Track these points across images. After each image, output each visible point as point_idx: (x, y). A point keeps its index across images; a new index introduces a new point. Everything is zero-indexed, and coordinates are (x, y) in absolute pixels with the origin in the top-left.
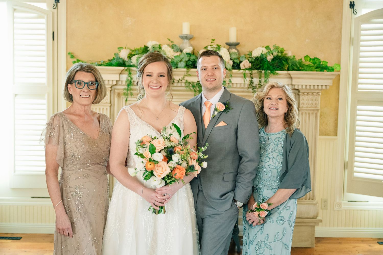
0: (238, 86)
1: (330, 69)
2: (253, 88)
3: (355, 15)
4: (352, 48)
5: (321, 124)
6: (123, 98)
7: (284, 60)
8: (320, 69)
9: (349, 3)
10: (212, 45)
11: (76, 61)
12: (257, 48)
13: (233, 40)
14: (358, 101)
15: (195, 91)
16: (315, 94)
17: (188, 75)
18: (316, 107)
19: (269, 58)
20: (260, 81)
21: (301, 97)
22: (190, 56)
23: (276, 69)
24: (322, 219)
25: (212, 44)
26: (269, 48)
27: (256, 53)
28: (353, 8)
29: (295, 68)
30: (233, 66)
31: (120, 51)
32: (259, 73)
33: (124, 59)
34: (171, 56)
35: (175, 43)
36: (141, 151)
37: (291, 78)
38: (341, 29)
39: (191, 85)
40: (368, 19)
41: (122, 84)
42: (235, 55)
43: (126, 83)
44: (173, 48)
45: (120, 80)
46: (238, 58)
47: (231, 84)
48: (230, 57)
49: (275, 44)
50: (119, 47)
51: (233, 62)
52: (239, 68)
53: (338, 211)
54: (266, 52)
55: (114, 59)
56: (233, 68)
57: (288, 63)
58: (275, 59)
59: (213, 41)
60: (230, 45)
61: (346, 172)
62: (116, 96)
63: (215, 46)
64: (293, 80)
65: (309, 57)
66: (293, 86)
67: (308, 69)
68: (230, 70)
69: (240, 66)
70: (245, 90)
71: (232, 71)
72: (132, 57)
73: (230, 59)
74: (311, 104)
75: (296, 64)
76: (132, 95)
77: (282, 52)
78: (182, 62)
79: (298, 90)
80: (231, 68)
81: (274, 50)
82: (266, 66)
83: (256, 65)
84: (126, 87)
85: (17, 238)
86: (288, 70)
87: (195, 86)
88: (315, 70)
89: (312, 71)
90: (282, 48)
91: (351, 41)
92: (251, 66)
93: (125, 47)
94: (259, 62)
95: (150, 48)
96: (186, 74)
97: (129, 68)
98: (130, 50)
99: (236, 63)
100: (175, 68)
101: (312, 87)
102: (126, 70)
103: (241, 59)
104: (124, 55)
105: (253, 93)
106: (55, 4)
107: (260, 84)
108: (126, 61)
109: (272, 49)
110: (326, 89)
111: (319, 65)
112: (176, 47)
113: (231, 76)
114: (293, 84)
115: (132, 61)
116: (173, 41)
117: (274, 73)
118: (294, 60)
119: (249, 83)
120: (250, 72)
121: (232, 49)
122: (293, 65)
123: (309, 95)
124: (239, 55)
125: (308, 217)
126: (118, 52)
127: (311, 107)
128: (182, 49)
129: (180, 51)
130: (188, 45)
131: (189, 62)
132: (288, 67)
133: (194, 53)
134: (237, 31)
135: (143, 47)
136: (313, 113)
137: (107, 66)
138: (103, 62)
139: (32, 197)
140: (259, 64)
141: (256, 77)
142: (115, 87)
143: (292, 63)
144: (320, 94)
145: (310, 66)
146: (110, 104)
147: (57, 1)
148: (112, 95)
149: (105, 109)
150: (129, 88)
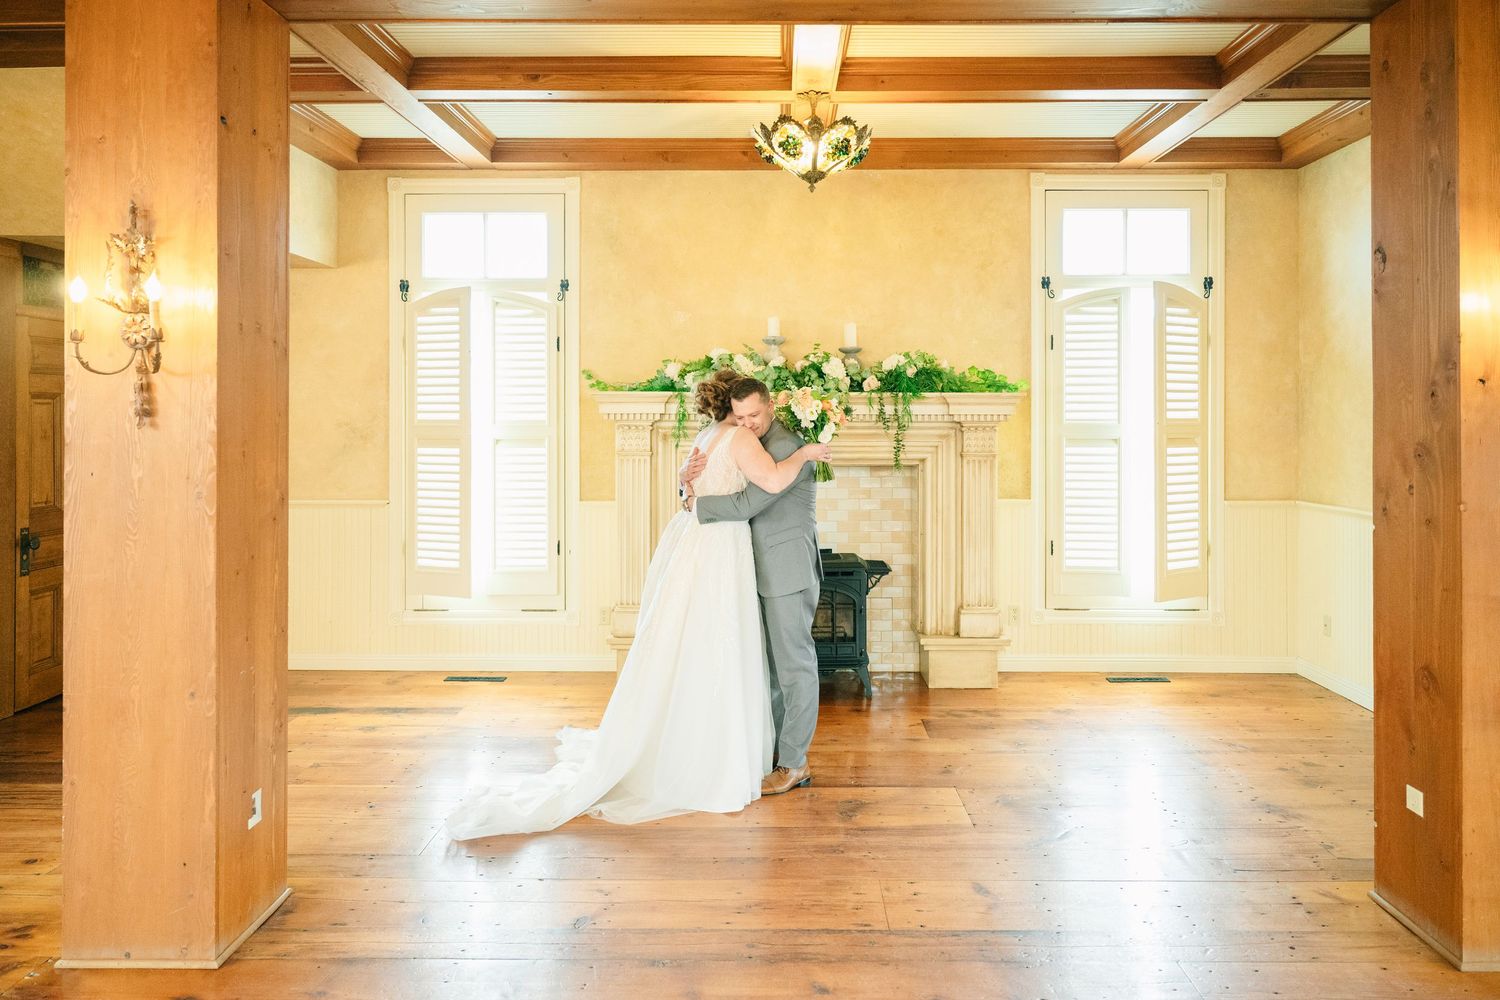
0: (861, 417)
1: (1011, 387)
2: (885, 422)
3: (1051, 300)
7: (935, 375)
8: (994, 388)
9: (1041, 280)
10: (816, 354)
11: (596, 384)
12: (891, 355)
13: (851, 343)
14: (1067, 439)
16: (988, 429)
18: (991, 451)
19: (911, 372)
20: (896, 410)
22: (781, 372)
23: (921, 389)
25: (816, 351)
26: (910, 355)
27: (889, 365)
28: (1048, 288)
29: (954, 388)
30: (851, 386)
31: (666, 366)
32: (894, 397)
33: (673, 379)
35: (756, 351)
37: (948, 404)
38: (1029, 322)
40: (1076, 306)
41: (670, 420)
42: (854, 368)
43: (676, 418)
44: (752, 359)
45: (667, 412)
46: (860, 373)
48: (845, 372)
49: (919, 349)
50: (665, 359)
51: (851, 379)
52: (861, 389)
53: (1038, 626)
54: (904, 363)
55: (657, 379)
56: (850, 389)
57: (941, 380)
58: (920, 373)
59: (816, 347)
60: (847, 352)
62: (660, 438)
63: (821, 354)
64: (951, 407)
65: (977, 370)
66: (952, 416)
67: (973, 389)
68: (846, 393)
69: (863, 386)
70: (872, 425)
71: (849, 394)
72: (686, 374)
73: (846, 375)
74: (981, 447)
75: (955, 381)
76: (687, 438)
77: (932, 362)
79: (959, 423)
80: (847, 389)
81: (917, 359)
82: (904, 385)
83: (888, 383)
84: (677, 424)
85: (501, 678)
86: (942, 391)
88: (986, 391)
89: (980, 391)
90: (931, 355)
91: (1048, 342)
92: (881, 386)
93: (675, 360)
94: (894, 379)
95: (715, 361)
97: (681, 393)
98: (682, 365)
99: (856, 381)
101: (982, 419)
102: (677, 396)
103: (864, 376)
104: (672, 372)
105: (886, 430)
106: (561, 293)
107: (896, 415)
108: (676, 382)
109: (914, 357)
110: (1005, 421)
111: (994, 381)
112: (758, 358)
114: (951, 414)
115: (685, 382)
116: (752, 348)
117: (919, 397)
118: (952, 374)
119: (878, 414)
120: (879, 395)
121: (849, 360)
122: (951, 383)
123: (977, 432)
124: (860, 368)
125: (986, 636)
126: (663, 368)
127: (982, 452)
128: (767, 361)
129: (765, 363)
130: (777, 353)
132: (942, 386)
134: (857, 328)
135: (705, 358)
136: (984, 461)
137: (645, 390)
138: (638, 384)
140: (893, 382)
141: (890, 404)
142: (658, 424)
143: (948, 380)
144: (996, 429)
145: (979, 385)
146: (651, 453)
147: (563, 288)
148: (654, 438)
149: (642, 461)
150: (681, 426)
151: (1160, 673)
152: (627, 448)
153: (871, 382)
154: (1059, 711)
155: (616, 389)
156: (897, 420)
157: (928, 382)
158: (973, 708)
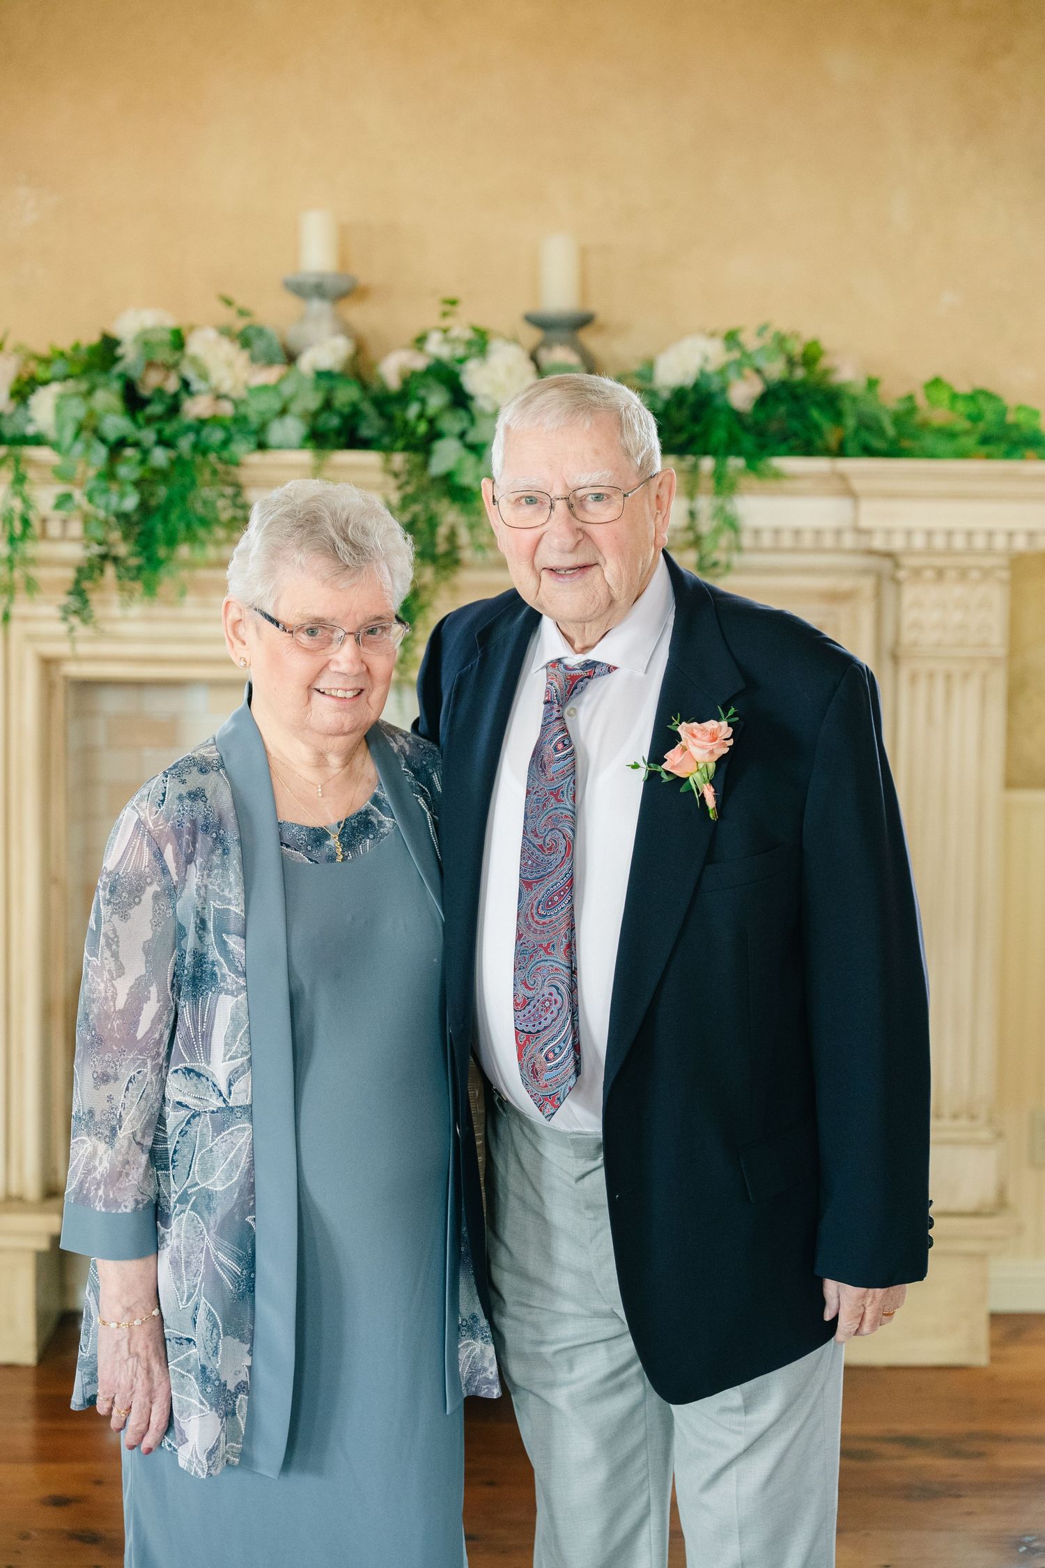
7: (818, 405)
8: (1003, 447)
10: (447, 330)
12: (681, 338)
13: (562, 297)
16: (976, 575)
18: (985, 643)
19: (743, 392)
20: (692, 514)
21: (910, 594)
22: (334, 388)
23: (772, 446)
25: (448, 322)
26: (739, 340)
27: (675, 370)
29: (877, 443)
32: (687, 470)
34: (233, 388)
35: (259, 320)
37: (854, 496)
43: (3, 531)
44: (246, 344)
49: (769, 320)
54: (724, 363)
57: (838, 420)
58: (775, 396)
59: (448, 308)
60: (546, 328)
63: (461, 331)
64: (865, 505)
65: (951, 388)
66: (865, 535)
67: (939, 448)
72: (33, 391)
74: (959, 628)
75: (877, 420)
76: (34, 590)
77: (810, 358)
78: (289, 420)
79: (889, 555)
81: (763, 352)
82: (719, 435)
86: (841, 452)
88: (980, 453)
89: (963, 455)
90: (811, 337)
93: (2, 344)
94: (690, 416)
95: (128, 346)
97: (17, 448)
98: (24, 360)
100: (252, 446)
101: (959, 542)
102: (3, 461)
107: (691, 529)
108: (1, 415)
109: (753, 347)
110: (1035, 549)
111: (1002, 424)
112: (264, 342)
114: (863, 525)
115: (31, 413)
116: (248, 308)
117: (758, 471)
118: (870, 403)
121: (553, 349)
122: (868, 428)
123: (944, 582)
127: (961, 644)
128: (296, 352)
129: (286, 360)
130: (326, 326)
131: (324, 417)
132: (841, 437)
133: (359, 370)
134: (584, 253)
135: (93, 338)
136: (966, 676)
140: (685, 424)
143: (861, 419)
145: (954, 434)
150: (17, 557)
156: (696, 544)
157: (795, 425)
158: (906, 1428)
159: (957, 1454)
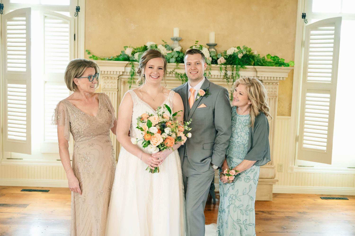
0: (216, 77)
1: (286, 64)
2: (227, 79)
3: (306, 24)
4: (303, 49)
5: (279, 107)
6: (127, 85)
7: (251, 58)
8: (278, 65)
9: (302, 14)
10: (196, 46)
11: (92, 57)
12: (230, 48)
13: (212, 41)
14: (308, 90)
15: (183, 80)
16: (274, 84)
17: (177, 68)
18: (275, 94)
19: (240, 56)
20: (233, 74)
22: (179, 54)
23: (245, 64)
24: (278, 179)
25: (196, 44)
26: (240, 48)
27: (230, 52)
28: (305, 18)
29: (260, 64)
30: (212, 62)
31: (126, 49)
32: (232, 67)
33: (129, 55)
34: (164, 53)
35: (168, 44)
36: (141, 125)
37: (257, 72)
38: (295, 34)
39: (179, 76)
40: (315, 26)
41: (127, 75)
42: (213, 53)
43: (130, 74)
44: (166, 47)
45: (125, 71)
46: (216, 56)
47: (210, 76)
48: (210, 55)
49: (244, 45)
50: (125, 46)
51: (212, 58)
52: (216, 63)
53: (290, 173)
54: (237, 51)
55: (121, 55)
56: (212, 63)
57: (254, 60)
58: (244, 56)
59: (196, 42)
60: (210, 46)
61: (297, 143)
62: (122, 83)
63: (198, 46)
64: (258, 73)
65: (271, 56)
66: (258, 77)
67: (269, 65)
68: (209, 65)
69: (218, 62)
70: (221, 80)
71: (211, 65)
72: (135, 54)
73: (210, 56)
74: (271, 92)
75: (260, 61)
76: (135, 83)
77: (249, 52)
78: (173, 58)
80: (210, 63)
81: (243, 50)
82: (237, 62)
83: (230, 61)
84: (130, 77)
85: (46, 190)
86: (254, 65)
87: (183, 76)
88: (275, 65)
89: (272, 66)
90: (250, 48)
91: (303, 44)
92: (226, 62)
93: (130, 46)
94: (232, 59)
95: (149, 47)
96: (176, 68)
97: (132, 62)
98: (133, 49)
99: (214, 59)
101: (272, 79)
102: (130, 64)
103: (218, 57)
104: (128, 52)
105: (227, 83)
106: (76, 13)
107: (232, 76)
108: (130, 57)
109: (242, 49)
110: (283, 80)
111: (278, 61)
112: (169, 47)
113: (211, 69)
114: (258, 76)
115: (134, 57)
116: (166, 42)
117: (243, 67)
118: (259, 58)
119: (224, 75)
120: (225, 66)
121: (211, 49)
122: (258, 61)
123: (269, 84)
124: (216, 53)
125: (268, 178)
126: (124, 50)
127: (271, 94)
128: (173, 49)
129: (171, 50)
130: (177, 45)
131: (178, 58)
132: (254, 63)
133: (182, 51)
134: (215, 34)
135: (143, 46)
136: (272, 99)
137: (115, 60)
138: (112, 57)
139: (57, 160)
140: (232, 60)
141: (230, 71)
142: (121, 77)
143: (257, 60)
144: (279, 84)
145: (271, 63)
146: (118, 90)
147: (77, 10)
148: (119, 83)
149: (114, 94)
150: (132, 78)
151: (343, 196)
152: (106, 87)
153: (222, 60)
154: (300, 213)
155: (102, 60)
156: (233, 78)
157: (248, 61)
158: (262, 210)
159: (270, 214)
